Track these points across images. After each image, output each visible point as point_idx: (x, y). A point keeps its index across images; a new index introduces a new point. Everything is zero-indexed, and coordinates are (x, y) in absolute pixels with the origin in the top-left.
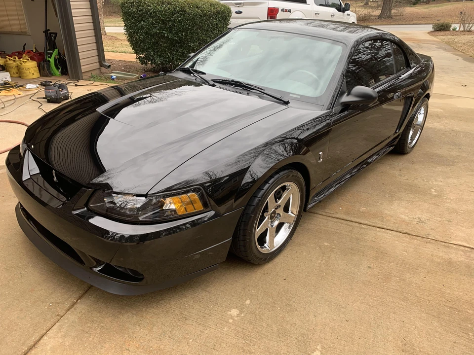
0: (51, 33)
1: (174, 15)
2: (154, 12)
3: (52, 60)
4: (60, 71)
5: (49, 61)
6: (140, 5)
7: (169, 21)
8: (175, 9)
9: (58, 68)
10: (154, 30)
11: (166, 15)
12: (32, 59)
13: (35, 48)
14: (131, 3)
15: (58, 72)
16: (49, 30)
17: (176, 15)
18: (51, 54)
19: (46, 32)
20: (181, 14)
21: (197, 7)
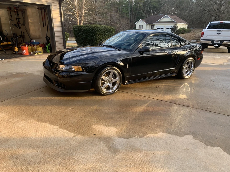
0: (48, 38)
1: (89, 31)
2: (83, 30)
3: (47, 47)
4: (50, 51)
5: (46, 47)
6: (79, 28)
7: (88, 33)
8: (90, 28)
9: (49, 50)
10: (83, 36)
11: (87, 31)
12: (41, 46)
13: (43, 43)
14: (76, 27)
15: (49, 51)
16: (48, 37)
17: (90, 30)
18: (47, 45)
19: (46, 37)
20: (92, 30)
21: (98, 28)
